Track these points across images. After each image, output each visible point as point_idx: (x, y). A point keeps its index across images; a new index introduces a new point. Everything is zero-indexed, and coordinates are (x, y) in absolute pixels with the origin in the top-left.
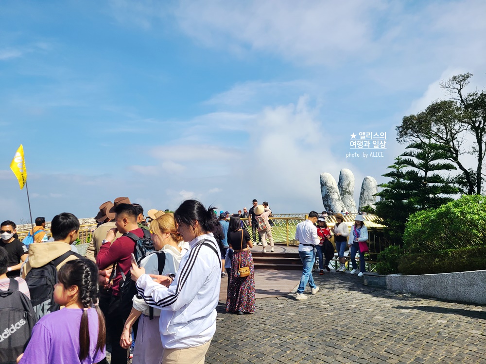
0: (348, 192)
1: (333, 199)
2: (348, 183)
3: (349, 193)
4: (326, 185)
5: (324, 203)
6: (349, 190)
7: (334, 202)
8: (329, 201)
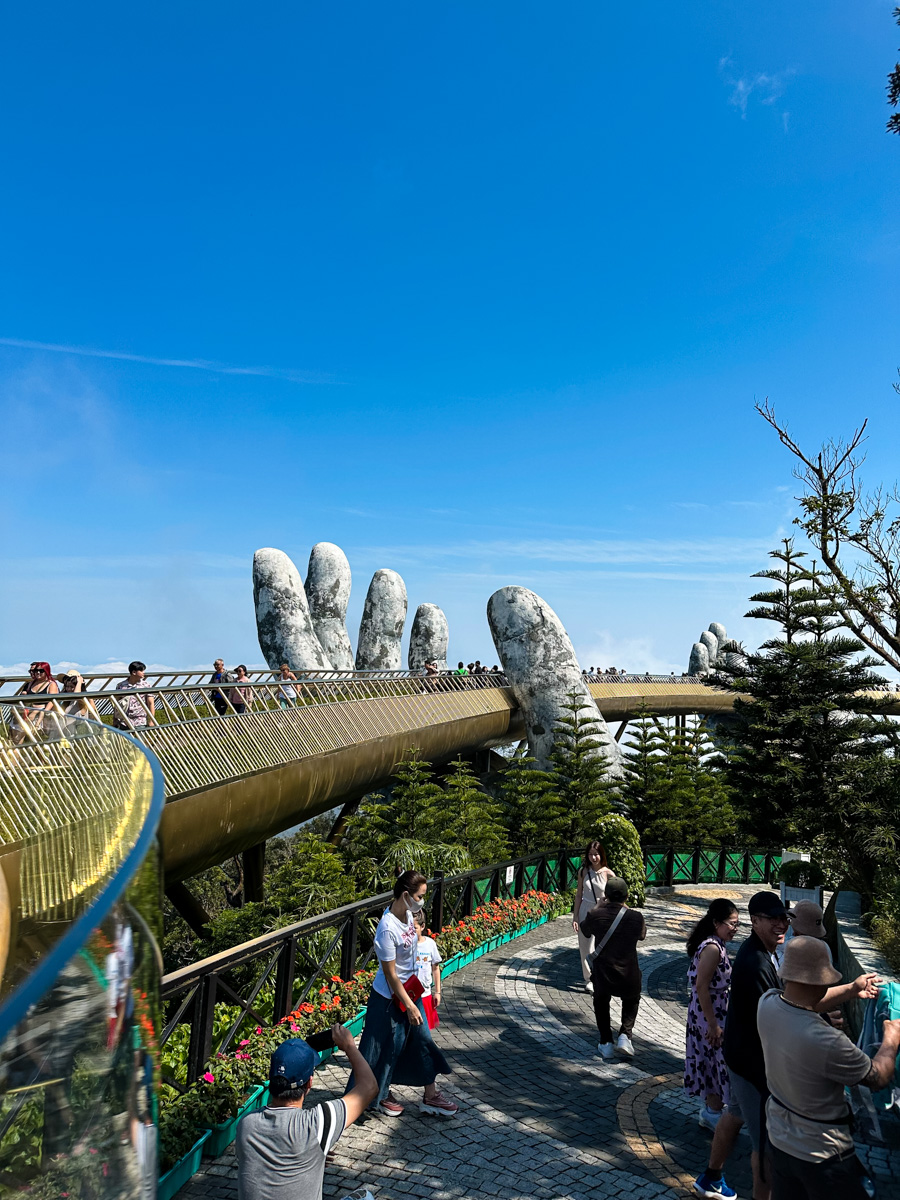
0: (330, 609)
1: (289, 628)
2: (332, 583)
3: (336, 613)
4: (270, 586)
5: (261, 641)
6: (336, 605)
7: (292, 638)
8: (279, 634)
